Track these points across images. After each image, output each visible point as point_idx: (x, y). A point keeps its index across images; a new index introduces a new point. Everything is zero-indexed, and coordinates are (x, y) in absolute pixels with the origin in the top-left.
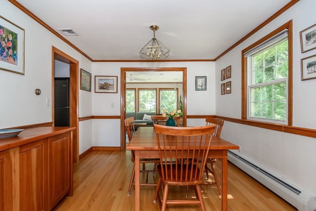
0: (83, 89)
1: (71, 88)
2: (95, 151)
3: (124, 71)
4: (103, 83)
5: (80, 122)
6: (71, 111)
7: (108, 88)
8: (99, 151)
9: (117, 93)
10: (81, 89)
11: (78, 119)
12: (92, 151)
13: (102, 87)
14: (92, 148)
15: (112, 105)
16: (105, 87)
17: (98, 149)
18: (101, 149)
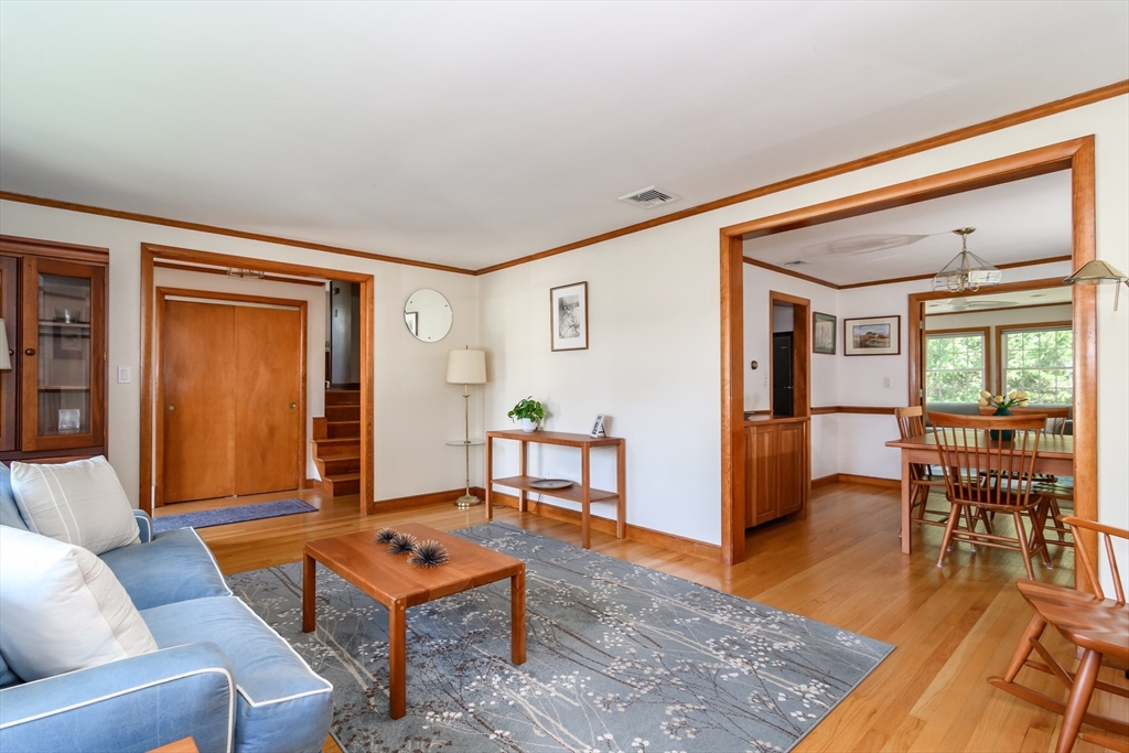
0: (819, 350)
1: (795, 352)
2: (843, 482)
3: (917, 302)
4: (863, 333)
5: (812, 417)
6: (796, 394)
7: (876, 344)
8: (854, 483)
9: (899, 353)
10: (814, 352)
11: (809, 411)
12: (837, 481)
13: (863, 343)
14: (839, 475)
15: (887, 383)
16: (868, 343)
17: (852, 479)
18: (859, 480)
